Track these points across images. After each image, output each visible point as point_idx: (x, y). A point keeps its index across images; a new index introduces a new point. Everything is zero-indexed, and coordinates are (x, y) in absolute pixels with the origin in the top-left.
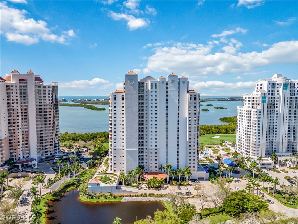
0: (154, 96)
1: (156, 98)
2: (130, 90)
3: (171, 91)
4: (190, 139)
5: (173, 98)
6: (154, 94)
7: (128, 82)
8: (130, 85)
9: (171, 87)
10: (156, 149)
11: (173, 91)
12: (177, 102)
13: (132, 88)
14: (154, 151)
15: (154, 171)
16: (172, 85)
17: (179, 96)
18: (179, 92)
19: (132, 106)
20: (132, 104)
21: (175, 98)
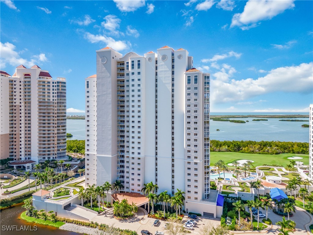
0: (136, 80)
1: (139, 83)
2: (102, 72)
3: (162, 71)
4: (189, 146)
5: (164, 82)
6: (136, 77)
7: (99, 61)
8: (103, 65)
9: (162, 65)
10: (138, 158)
11: (165, 71)
12: (170, 88)
13: (104, 69)
14: (136, 161)
15: (136, 191)
16: (163, 63)
17: (173, 80)
18: (173, 73)
19: (105, 94)
20: (105, 91)
21: (167, 82)
